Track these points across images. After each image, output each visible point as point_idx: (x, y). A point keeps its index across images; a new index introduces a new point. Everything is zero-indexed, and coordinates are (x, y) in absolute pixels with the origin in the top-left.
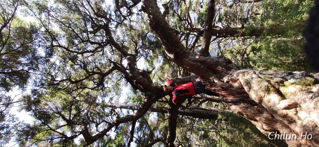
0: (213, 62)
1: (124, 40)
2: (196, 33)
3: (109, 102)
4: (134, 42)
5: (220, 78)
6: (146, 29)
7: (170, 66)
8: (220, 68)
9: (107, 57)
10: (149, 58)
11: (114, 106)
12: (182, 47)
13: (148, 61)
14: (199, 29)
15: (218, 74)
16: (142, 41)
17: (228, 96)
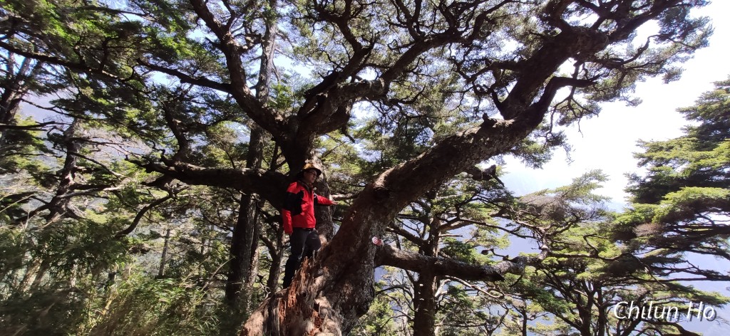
0: (361, 274)
1: (420, 76)
2: (426, 237)
3: (277, 31)
4: (416, 97)
5: (326, 290)
6: (443, 126)
7: (356, 177)
8: (348, 289)
9: (385, 33)
10: (377, 129)
11: (269, 41)
12: (398, 206)
13: (370, 127)
14: (436, 245)
15: (335, 286)
16: (416, 117)
17: (284, 308)
